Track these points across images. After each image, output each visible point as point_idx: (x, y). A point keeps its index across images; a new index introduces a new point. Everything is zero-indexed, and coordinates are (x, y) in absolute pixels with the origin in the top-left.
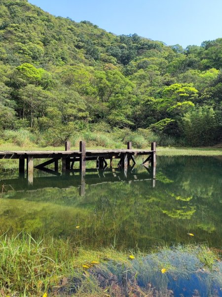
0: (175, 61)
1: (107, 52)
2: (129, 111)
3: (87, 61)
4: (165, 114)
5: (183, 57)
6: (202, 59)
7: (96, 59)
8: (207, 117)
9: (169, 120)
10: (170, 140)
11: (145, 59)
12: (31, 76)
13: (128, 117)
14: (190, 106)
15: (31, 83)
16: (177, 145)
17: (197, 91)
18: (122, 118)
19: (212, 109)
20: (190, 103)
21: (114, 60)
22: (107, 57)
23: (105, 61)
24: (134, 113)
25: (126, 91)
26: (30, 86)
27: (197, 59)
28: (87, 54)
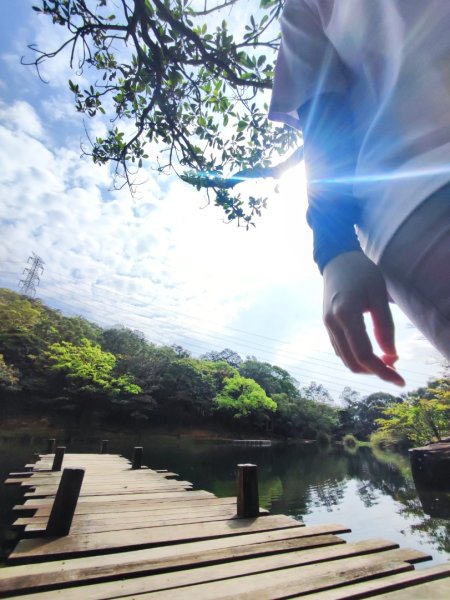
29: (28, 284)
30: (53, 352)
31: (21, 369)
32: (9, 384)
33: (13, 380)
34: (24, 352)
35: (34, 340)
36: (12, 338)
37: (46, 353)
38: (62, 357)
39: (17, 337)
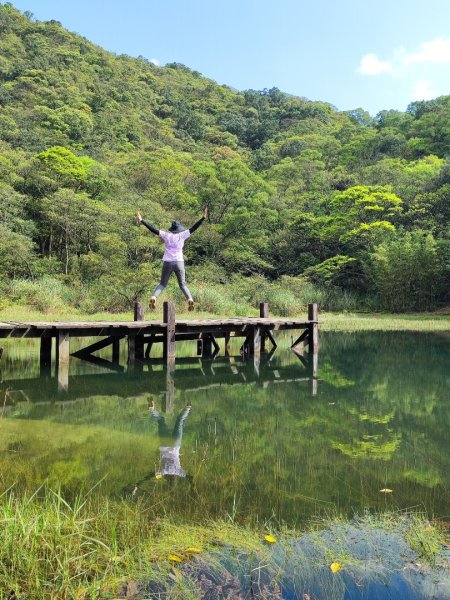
0: (356, 141)
1: (218, 123)
2: (264, 241)
3: (178, 141)
4: (335, 247)
5: (372, 133)
6: (408, 138)
7: (197, 138)
8: (420, 252)
9: (343, 259)
10: (348, 299)
11: (295, 138)
12: (67, 171)
13: (261, 253)
14: (387, 231)
15: (66, 186)
16: (361, 309)
17: (399, 201)
18: (249, 255)
19: (430, 237)
20: (387, 224)
21: (233, 139)
22: (219, 134)
23: (215, 141)
24: (272, 245)
25: (257, 202)
26: (63, 191)
27: (399, 137)
28: (178, 128)
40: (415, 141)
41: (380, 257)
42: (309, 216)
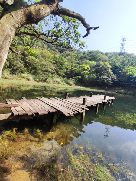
0: (80, 56)
1: (55, 47)
2: (65, 71)
3: (47, 49)
4: (78, 74)
5: (82, 55)
6: (89, 57)
7: (51, 49)
8: (93, 77)
9: (80, 77)
11: (69, 52)
12: (31, 52)
13: (65, 73)
14: (88, 73)
17: (90, 68)
18: (63, 73)
19: (95, 75)
20: (88, 72)
21: (57, 50)
22: (55, 49)
23: (54, 50)
24: (67, 72)
25: (65, 64)
26: (30, 56)
27: (87, 56)
28: (47, 46)
29: (122, 48)
30: (127, 70)
31: (118, 75)
32: (115, 79)
33: (116, 78)
34: (118, 70)
35: (120, 67)
36: (114, 67)
37: (124, 70)
38: (129, 71)
39: (116, 67)
40: (90, 57)
41: (86, 77)
42: (73, 68)
